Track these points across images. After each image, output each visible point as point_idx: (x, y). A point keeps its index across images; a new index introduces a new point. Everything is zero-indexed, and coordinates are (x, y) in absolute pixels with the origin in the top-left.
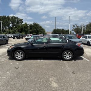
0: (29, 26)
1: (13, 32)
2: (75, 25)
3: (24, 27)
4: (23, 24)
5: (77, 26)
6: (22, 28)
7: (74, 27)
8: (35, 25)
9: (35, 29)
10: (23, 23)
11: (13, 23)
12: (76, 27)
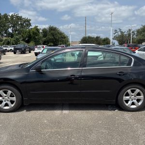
0: (41, 31)
1: (14, 42)
2: (118, 30)
3: (34, 33)
4: (32, 29)
5: (122, 32)
6: (30, 35)
7: (116, 34)
8: (52, 29)
9: (51, 37)
10: (31, 27)
11: (13, 27)
12: (120, 33)
